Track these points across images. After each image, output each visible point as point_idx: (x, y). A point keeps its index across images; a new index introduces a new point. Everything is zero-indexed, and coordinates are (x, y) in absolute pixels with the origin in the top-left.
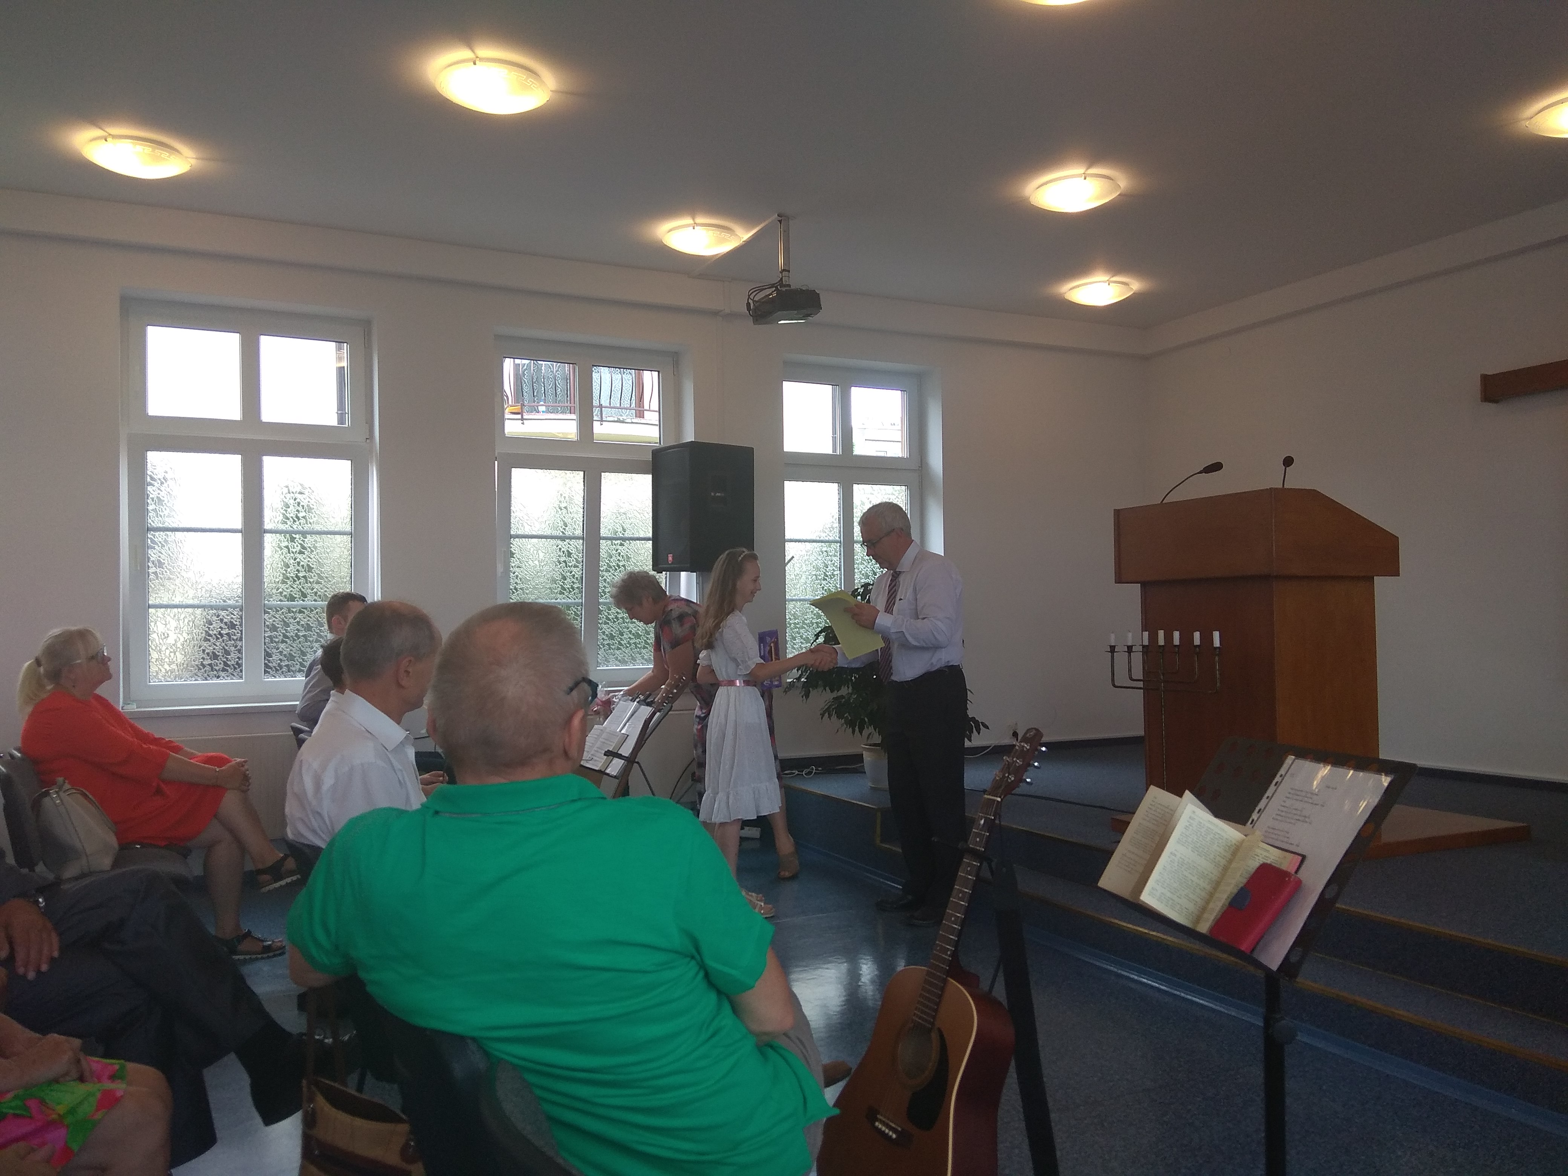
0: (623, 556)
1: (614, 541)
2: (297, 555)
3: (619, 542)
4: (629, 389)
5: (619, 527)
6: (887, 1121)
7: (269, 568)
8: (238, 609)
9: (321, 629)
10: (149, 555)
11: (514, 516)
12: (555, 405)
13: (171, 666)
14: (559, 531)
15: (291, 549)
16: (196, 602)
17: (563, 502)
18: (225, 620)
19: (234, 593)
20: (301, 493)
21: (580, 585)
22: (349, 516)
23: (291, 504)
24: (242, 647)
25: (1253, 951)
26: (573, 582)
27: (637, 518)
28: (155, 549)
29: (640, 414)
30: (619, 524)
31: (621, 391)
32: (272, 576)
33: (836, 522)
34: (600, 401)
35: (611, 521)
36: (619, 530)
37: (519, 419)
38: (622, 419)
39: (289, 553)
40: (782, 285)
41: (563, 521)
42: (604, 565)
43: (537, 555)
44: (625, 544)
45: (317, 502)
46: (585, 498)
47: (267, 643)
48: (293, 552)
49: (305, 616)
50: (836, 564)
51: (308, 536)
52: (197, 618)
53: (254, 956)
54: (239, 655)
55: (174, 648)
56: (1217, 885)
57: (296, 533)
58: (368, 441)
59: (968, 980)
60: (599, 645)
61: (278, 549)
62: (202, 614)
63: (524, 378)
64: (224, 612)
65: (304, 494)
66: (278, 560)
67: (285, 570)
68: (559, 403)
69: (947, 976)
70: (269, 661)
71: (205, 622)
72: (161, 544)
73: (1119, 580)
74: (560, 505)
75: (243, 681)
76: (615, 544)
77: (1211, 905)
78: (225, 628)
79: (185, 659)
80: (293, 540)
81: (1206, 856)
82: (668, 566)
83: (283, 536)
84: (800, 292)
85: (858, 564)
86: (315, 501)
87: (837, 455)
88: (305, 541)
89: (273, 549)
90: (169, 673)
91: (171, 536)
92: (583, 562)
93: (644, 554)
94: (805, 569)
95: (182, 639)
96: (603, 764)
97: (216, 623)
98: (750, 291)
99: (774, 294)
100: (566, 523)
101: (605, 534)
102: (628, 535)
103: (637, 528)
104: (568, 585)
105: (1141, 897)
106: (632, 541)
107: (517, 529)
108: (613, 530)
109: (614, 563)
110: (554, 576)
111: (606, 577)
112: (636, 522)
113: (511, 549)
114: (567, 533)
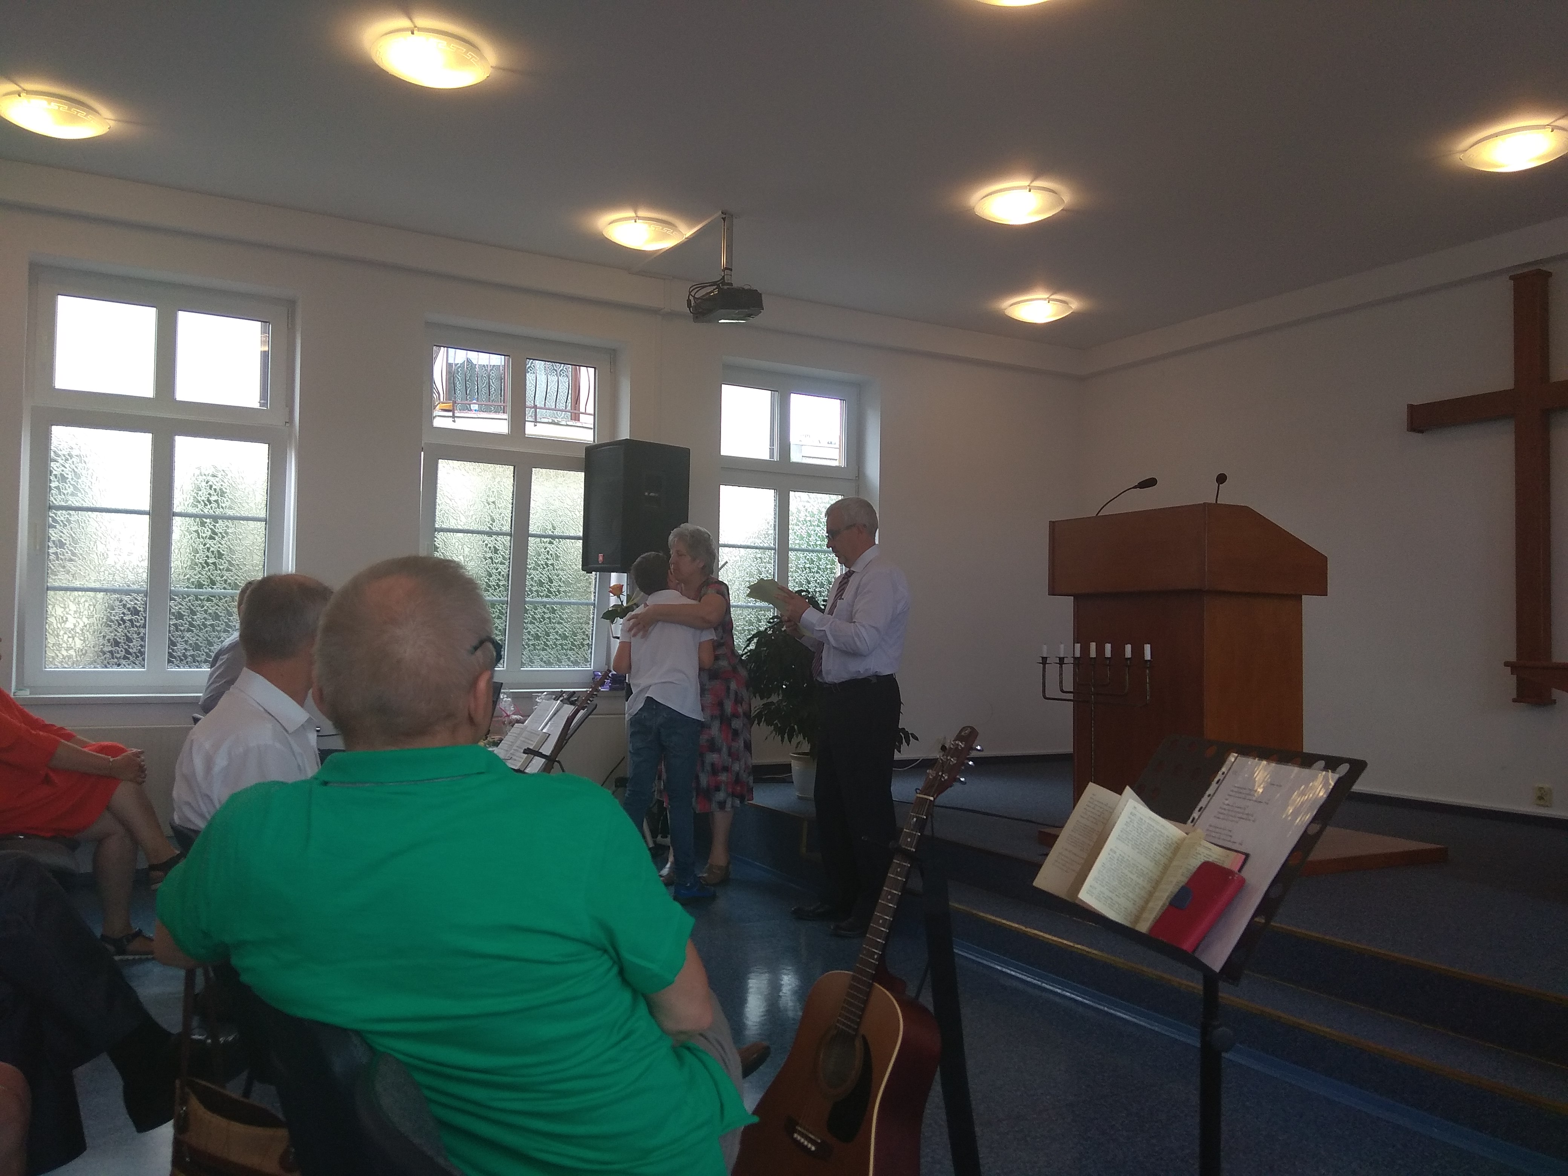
0: (551, 554)
1: (542, 539)
2: (207, 541)
3: (548, 540)
4: (565, 392)
5: (548, 525)
6: (805, 1132)
7: (177, 554)
8: (142, 595)
9: (230, 619)
10: (50, 535)
11: (439, 509)
12: (489, 403)
13: (69, 652)
14: (486, 527)
15: (201, 534)
16: (97, 585)
17: (492, 497)
18: (128, 606)
19: (139, 577)
20: (214, 476)
21: (506, 583)
22: (264, 502)
23: (202, 487)
24: (145, 634)
25: (1194, 951)
26: (499, 579)
27: (568, 516)
28: (56, 528)
29: (576, 417)
30: (548, 521)
31: (556, 393)
32: (179, 561)
33: (771, 529)
34: (534, 402)
35: (541, 518)
36: (549, 528)
37: (451, 417)
38: (557, 421)
39: (199, 538)
40: (724, 283)
41: (491, 516)
42: (532, 563)
43: (462, 550)
44: (555, 542)
45: (231, 486)
46: (515, 493)
47: (172, 632)
48: (202, 538)
49: (213, 604)
50: (770, 571)
51: (220, 521)
52: (98, 603)
53: (144, 957)
54: (142, 643)
55: (73, 632)
56: (1156, 884)
57: (207, 517)
58: (288, 425)
59: (894, 985)
60: (523, 645)
61: (187, 534)
62: (103, 598)
63: (457, 375)
64: (127, 597)
65: (217, 477)
66: (186, 544)
67: (193, 555)
68: (492, 402)
69: (873, 982)
70: (173, 650)
71: (107, 607)
72: (63, 523)
73: (1053, 592)
74: (488, 500)
75: (145, 670)
76: (544, 542)
77: (1151, 905)
78: (128, 614)
79: (84, 645)
80: (203, 524)
81: (1146, 854)
82: (600, 566)
83: (192, 519)
84: (741, 291)
85: (792, 572)
86: (229, 484)
87: (774, 461)
88: (216, 526)
89: (181, 532)
90: (67, 659)
91: (73, 515)
92: (509, 559)
93: (574, 553)
94: (738, 575)
95: (82, 624)
96: (522, 764)
97: (119, 608)
98: (690, 288)
99: (715, 292)
100: (493, 518)
101: (534, 531)
102: (558, 533)
103: (568, 526)
104: (493, 583)
105: (1079, 896)
106: (562, 540)
107: (441, 523)
108: (542, 527)
109: (542, 561)
110: (479, 572)
111: (534, 575)
112: (567, 520)
113: (435, 543)
114: (494, 529)
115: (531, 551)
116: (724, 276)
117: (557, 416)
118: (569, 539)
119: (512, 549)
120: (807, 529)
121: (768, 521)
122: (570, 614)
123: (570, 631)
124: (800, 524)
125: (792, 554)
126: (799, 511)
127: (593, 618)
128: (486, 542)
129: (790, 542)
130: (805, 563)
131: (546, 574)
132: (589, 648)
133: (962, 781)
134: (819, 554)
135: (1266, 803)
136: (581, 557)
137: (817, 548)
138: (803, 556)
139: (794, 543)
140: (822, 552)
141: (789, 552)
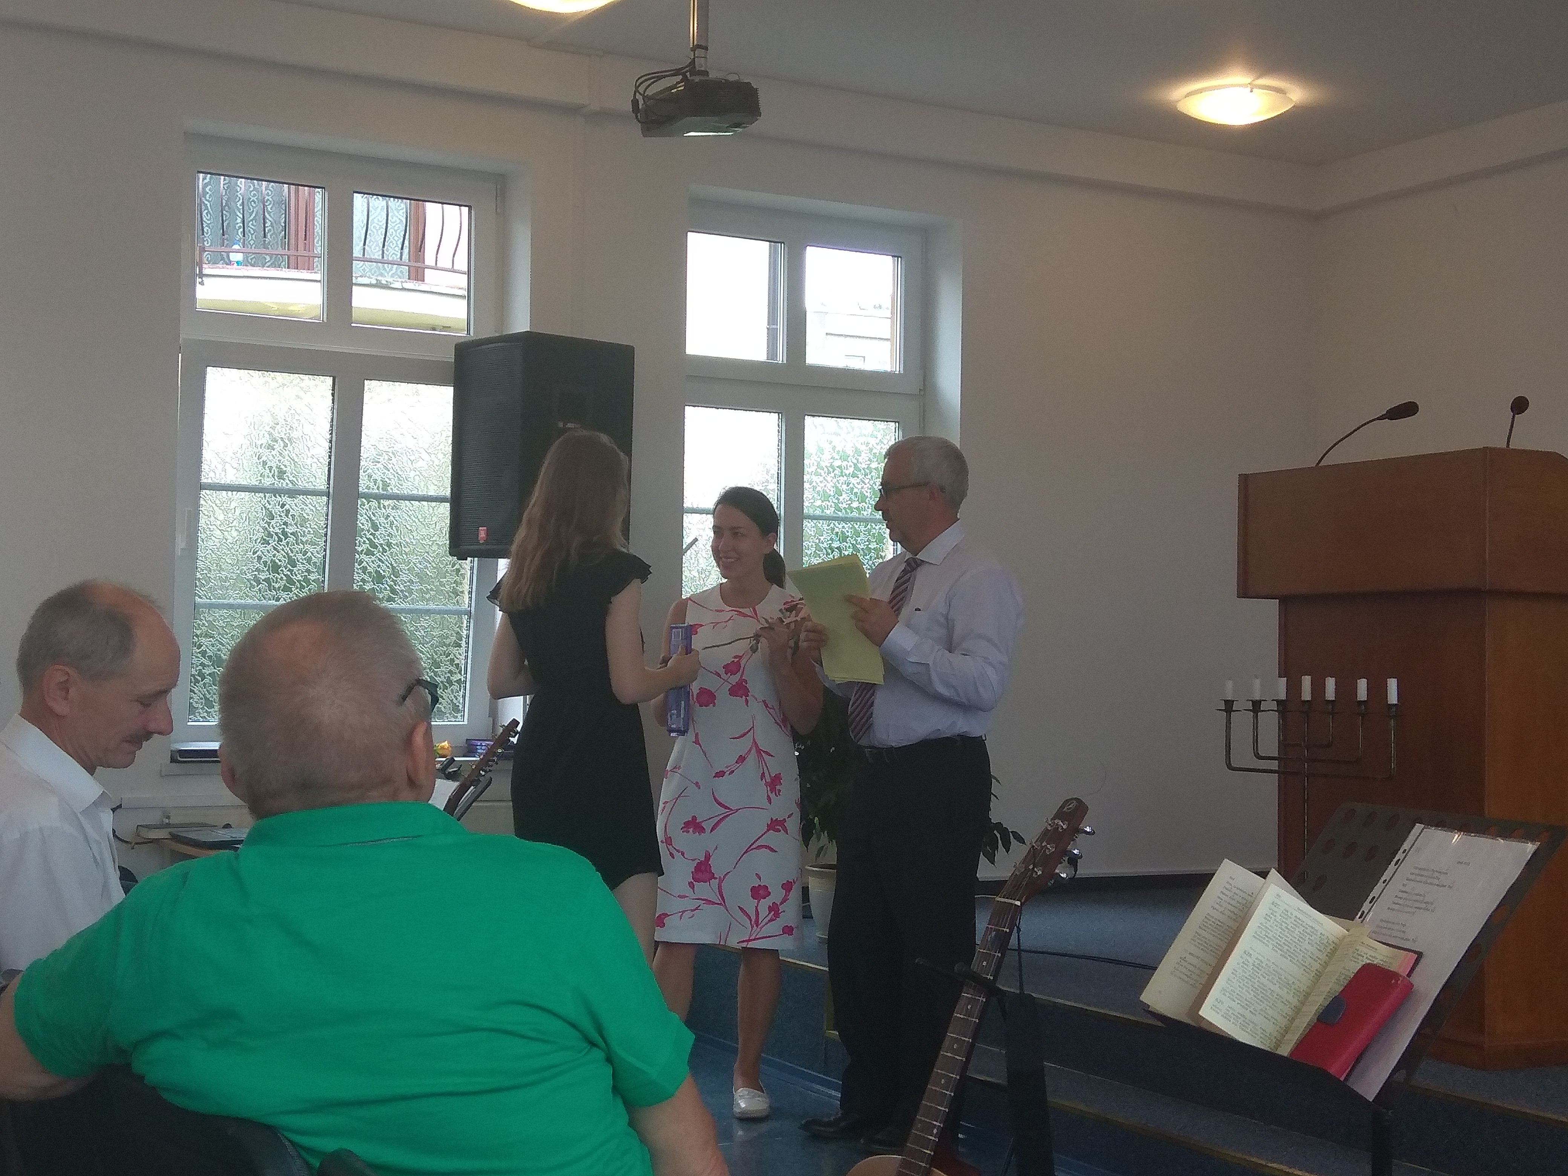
0: (397, 527)
1: (382, 501)
3: (391, 502)
4: (399, 229)
5: (393, 477)
11: (208, 451)
12: (261, 251)
14: (286, 481)
21: (320, 577)
25: (1346, 1078)
26: (308, 571)
27: (425, 462)
29: (417, 274)
30: (393, 471)
31: (382, 231)
33: (773, 481)
35: (379, 465)
40: (694, 72)
42: (365, 542)
44: (402, 506)
46: (335, 423)
68: (268, 247)
69: (931, 1166)
73: (1245, 591)
76: (384, 507)
77: (1296, 1023)
81: (1292, 957)
82: (481, 546)
84: (722, 85)
85: (810, 556)
87: (777, 363)
92: (326, 535)
93: (435, 525)
98: (639, 78)
99: (679, 87)
100: (299, 466)
101: (368, 488)
102: (408, 491)
103: (424, 479)
104: (298, 576)
105: (1200, 1013)
106: (414, 502)
107: (212, 474)
108: (382, 481)
109: (381, 540)
110: (275, 558)
111: (367, 563)
112: (422, 469)
113: (201, 509)
114: (302, 484)
115: (362, 522)
116: (694, 59)
117: (383, 272)
118: (428, 501)
119: (330, 518)
120: (835, 480)
121: (767, 468)
122: (429, 629)
123: (428, 659)
124: (822, 472)
125: (809, 525)
126: (821, 451)
127: (468, 636)
128: (287, 507)
129: (806, 504)
130: (832, 539)
131: (387, 561)
132: (460, 686)
133: (1063, 878)
134: (857, 524)
135: (1450, 887)
136: (447, 532)
137: (851, 513)
138: (828, 528)
139: (812, 506)
140: (863, 522)
141: (804, 522)
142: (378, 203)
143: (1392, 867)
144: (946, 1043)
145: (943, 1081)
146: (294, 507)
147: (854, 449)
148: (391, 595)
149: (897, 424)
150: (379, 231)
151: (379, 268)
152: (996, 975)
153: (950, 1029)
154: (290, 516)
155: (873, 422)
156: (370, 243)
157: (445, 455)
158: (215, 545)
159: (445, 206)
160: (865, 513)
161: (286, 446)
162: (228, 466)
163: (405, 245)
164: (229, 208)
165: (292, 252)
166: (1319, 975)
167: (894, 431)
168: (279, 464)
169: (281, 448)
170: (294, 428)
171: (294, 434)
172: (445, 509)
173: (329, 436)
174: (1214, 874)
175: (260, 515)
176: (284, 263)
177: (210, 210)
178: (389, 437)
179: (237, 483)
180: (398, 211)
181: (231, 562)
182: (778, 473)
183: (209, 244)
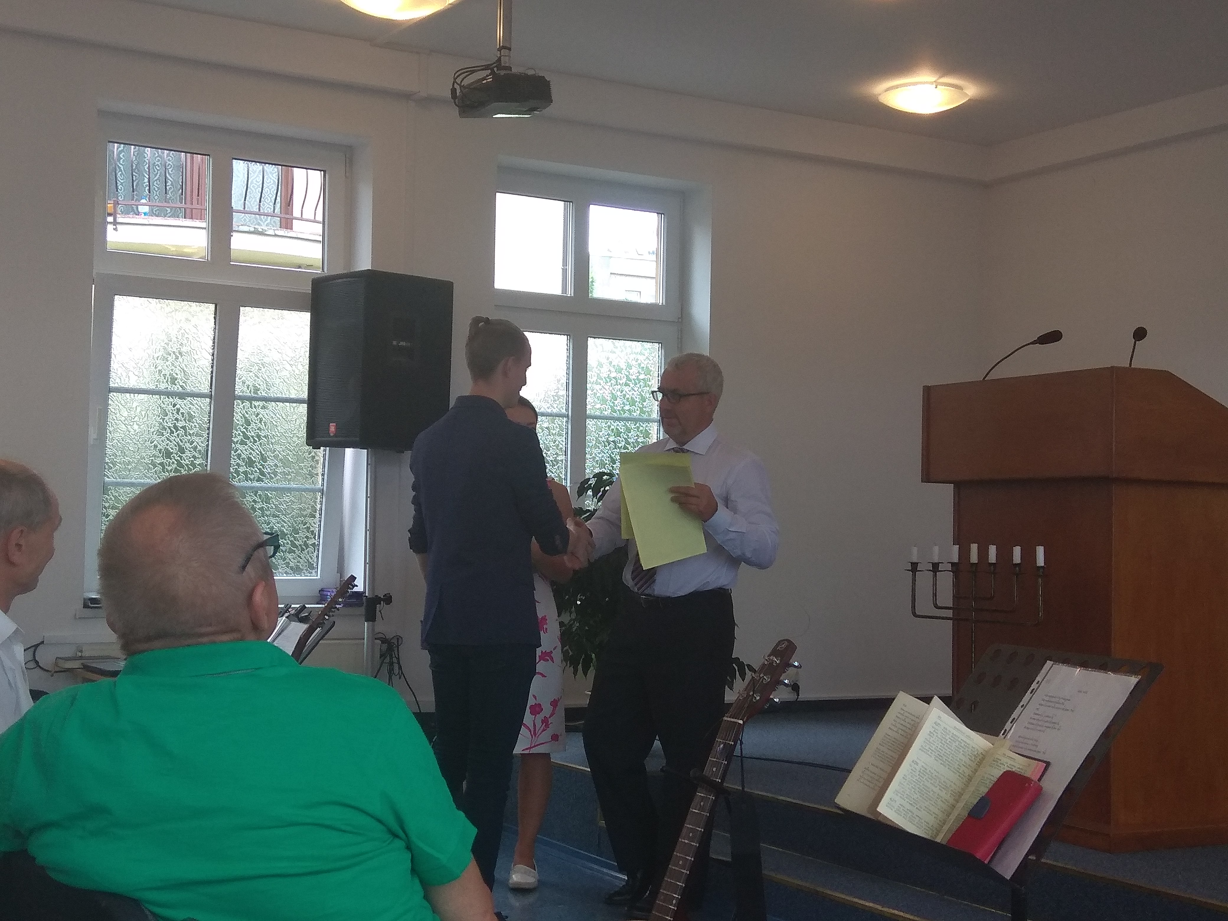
0: (265, 423)
1: (253, 402)
3: (261, 403)
4: (273, 187)
5: (262, 383)
11: (115, 361)
12: (166, 205)
14: (177, 386)
21: (204, 461)
25: (990, 861)
26: (194, 457)
27: (287, 372)
29: (287, 224)
30: (262, 378)
31: (260, 190)
33: (562, 388)
35: (251, 374)
36: (262, 387)
38: (261, 230)
40: (500, 67)
41: (184, 371)
42: (239, 435)
43: (145, 417)
44: (270, 407)
46: (216, 341)
50: (560, 446)
68: (171, 203)
73: (927, 477)
76: (255, 407)
81: (949, 765)
82: (330, 439)
84: (523, 77)
85: (591, 448)
87: (567, 298)
92: (209, 429)
93: (296, 421)
98: (456, 73)
99: (489, 79)
100: (187, 374)
101: (242, 391)
102: (274, 394)
103: (287, 385)
104: (187, 461)
105: (878, 809)
106: (279, 403)
107: (118, 380)
108: (254, 386)
109: (252, 432)
110: (168, 447)
111: (241, 451)
112: (286, 377)
113: (109, 407)
114: (189, 389)
115: (238, 418)
116: (500, 57)
117: (260, 222)
118: (290, 403)
119: (212, 415)
120: (611, 388)
121: (558, 378)
122: (290, 503)
123: (290, 527)
124: (602, 382)
125: (590, 423)
126: (600, 365)
127: (321, 509)
128: (178, 406)
129: (588, 407)
130: (608, 434)
131: (257, 449)
132: (315, 549)
133: (777, 702)
134: (628, 423)
135: (1072, 711)
136: (305, 427)
137: (624, 414)
138: (606, 425)
139: (594, 408)
140: (633, 421)
141: (587, 420)
142: (256, 168)
143: (1028, 695)
144: (684, 831)
145: (681, 863)
146: (183, 406)
147: (626, 364)
148: (261, 476)
149: (660, 344)
150: (257, 190)
151: (256, 219)
152: (723, 778)
153: (687, 821)
154: (180, 414)
155: (641, 342)
156: (249, 199)
157: (303, 366)
158: (121, 436)
159: (309, 171)
160: (635, 414)
161: (177, 358)
162: (131, 374)
163: (277, 201)
164: (138, 171)
165: (188, 205)
166: (970, 779)
167: (658, 350)
168: (172, 373)
169: (173, 360)
170: (184, 344)
171: (184, 349)
172: (303, 409)
173: (211, 351)
174: (894, 699)
175: (156, 412)
176: (181, 214)
177: (123, 172)
178: (259, 351)
179: (138, 387)
180: (272, 174)
181: (133, 449)
182: (567, 382)
183: (123, 198)
